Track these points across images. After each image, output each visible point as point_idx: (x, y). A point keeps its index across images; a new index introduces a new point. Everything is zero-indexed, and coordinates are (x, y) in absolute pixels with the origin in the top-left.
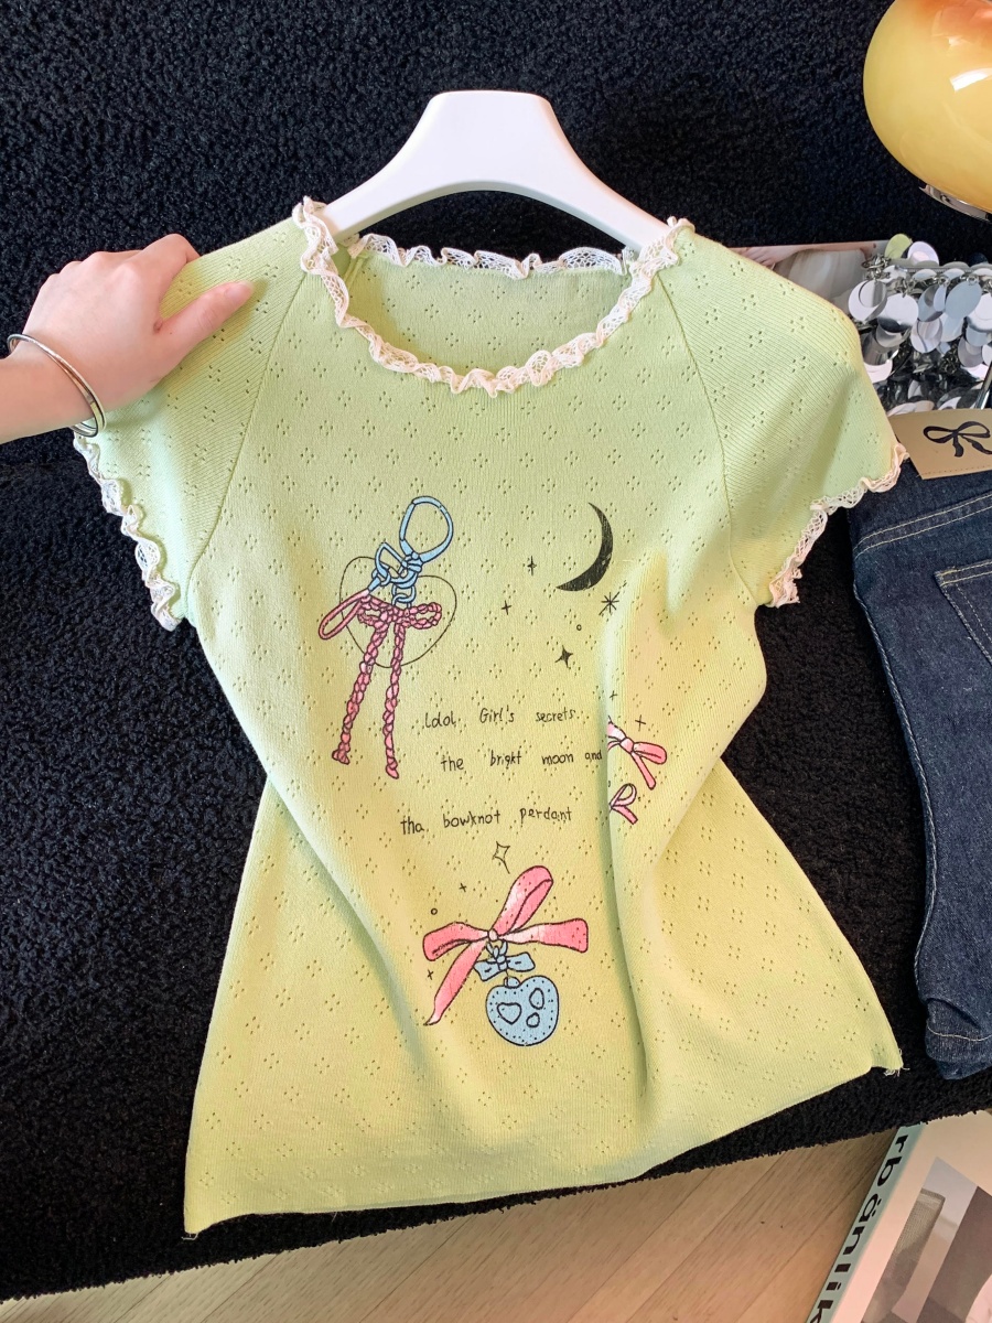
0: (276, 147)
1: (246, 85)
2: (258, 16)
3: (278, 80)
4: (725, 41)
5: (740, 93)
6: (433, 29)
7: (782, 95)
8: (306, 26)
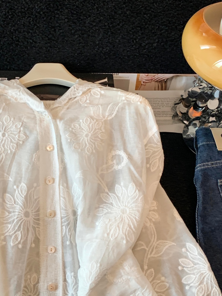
0: (12, 38)
1: (4, 22)
2: (8, 5)
3: (13, 22)
4: (148, 18)
5: (153, 32)
6: (59, 10)
7: (167, 33)
8: (22, 8)
